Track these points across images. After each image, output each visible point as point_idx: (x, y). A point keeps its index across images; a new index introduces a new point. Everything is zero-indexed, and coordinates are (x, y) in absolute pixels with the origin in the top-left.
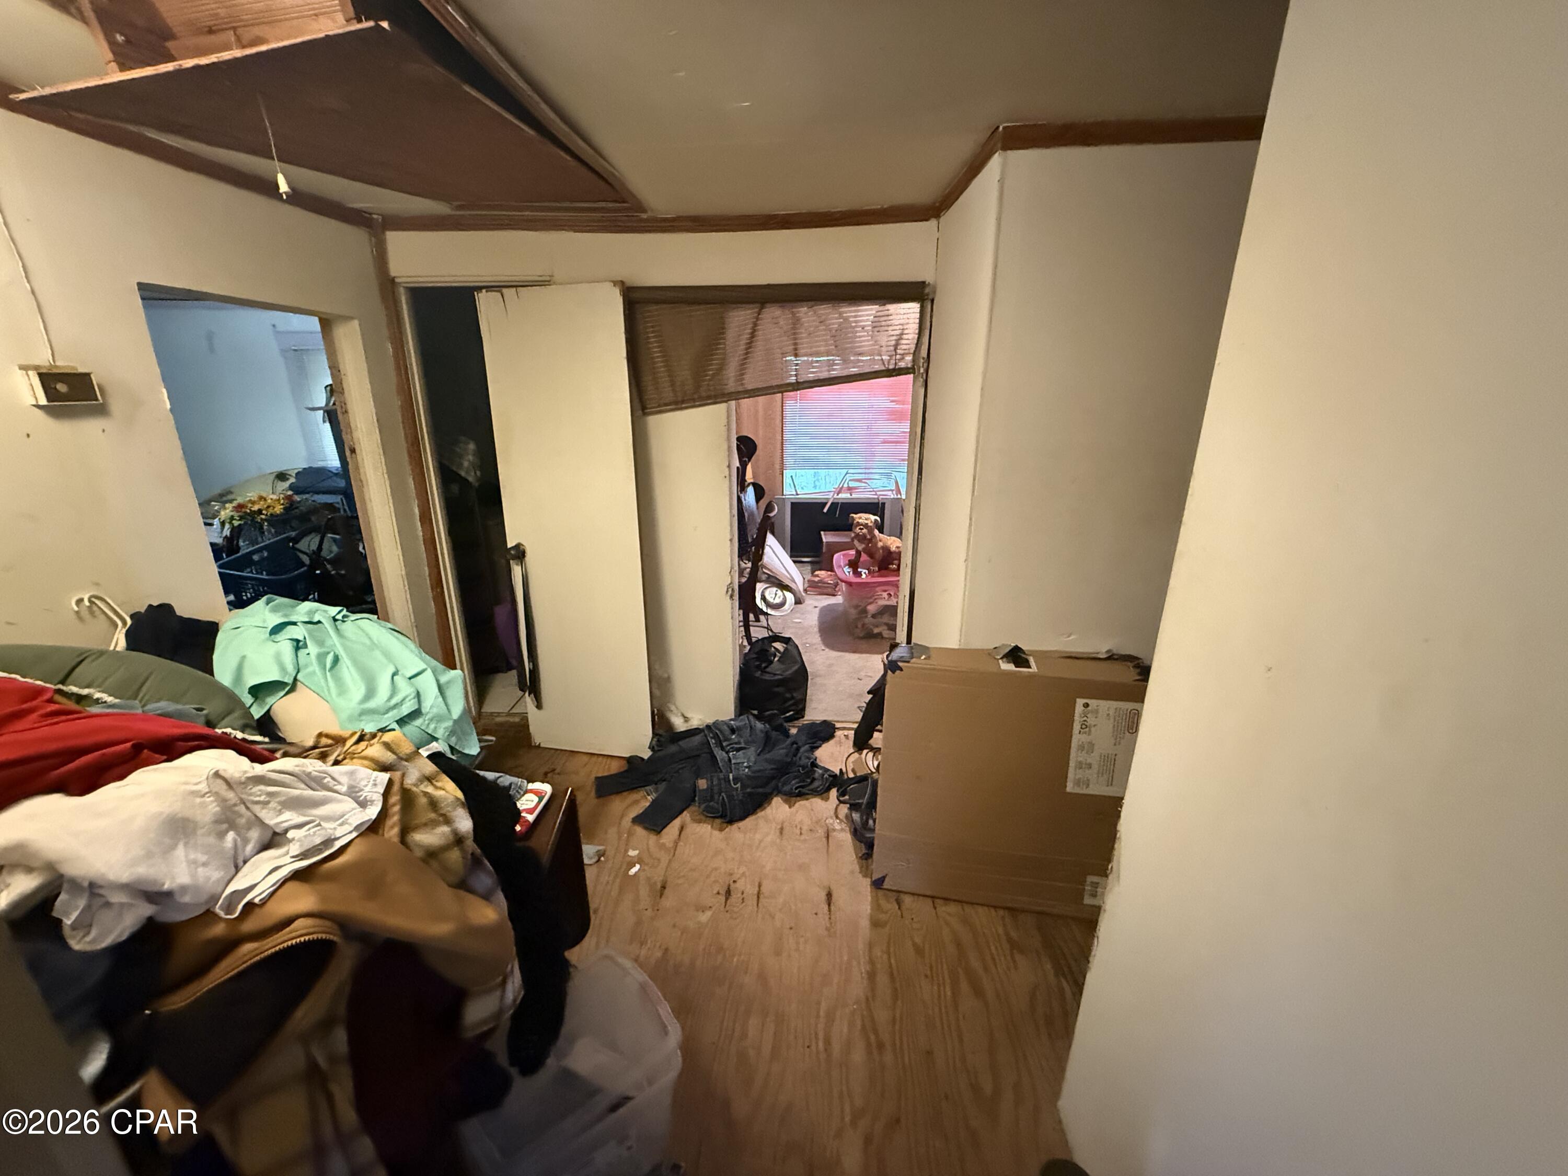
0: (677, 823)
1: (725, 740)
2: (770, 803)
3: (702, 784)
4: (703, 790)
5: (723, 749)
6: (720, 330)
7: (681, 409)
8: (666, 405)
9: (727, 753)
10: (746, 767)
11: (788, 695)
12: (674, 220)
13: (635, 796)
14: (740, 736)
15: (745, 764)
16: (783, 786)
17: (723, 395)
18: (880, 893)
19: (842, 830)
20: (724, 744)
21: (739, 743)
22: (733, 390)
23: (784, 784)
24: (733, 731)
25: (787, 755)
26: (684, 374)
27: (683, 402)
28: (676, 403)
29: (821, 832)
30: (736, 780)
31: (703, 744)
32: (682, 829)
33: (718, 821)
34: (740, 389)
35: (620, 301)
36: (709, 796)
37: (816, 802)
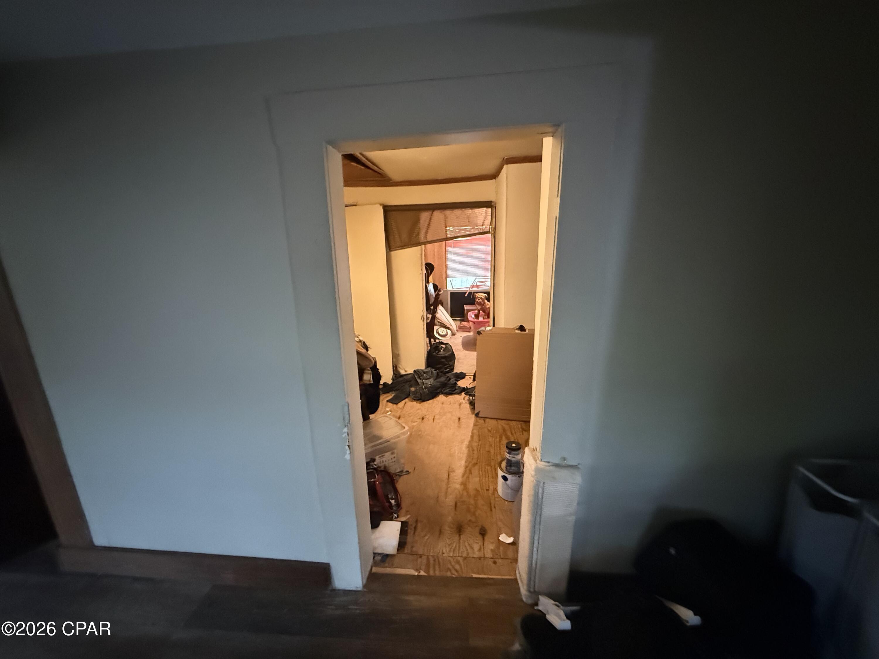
0: (404, 402)
1: (422, 376)
2: (438, 396)
3: (413, 389)
4: (413, 391)
5: (420, 379)
6: (417, 221)
7: (404, 249)
8: (399, 247)
9: (422, 380)
10: (430, 384)
11: (447, 363)
12: (401, 182)
13: (388, 394)
14: (427, 375)
15: (429, 384)
16: (443, 391)
17: (419, 243)
18: (478, 419)
19: (466, 403)
20: (421, 377)
21: (427, 377)
22: (423, 241)
23: (444, 390)
24: (424, 373)
25: (445, 380)
26: (405, 236)
27: (405, 246)
28: (402, 246)
29: (457, 404)
30: (425, 388)
31: (413, 377)
32: (405, 403)
33: (419, 401)
34: (425, 241)
35: (382, 211)
36: (415, 393)
37: (457, 396)
